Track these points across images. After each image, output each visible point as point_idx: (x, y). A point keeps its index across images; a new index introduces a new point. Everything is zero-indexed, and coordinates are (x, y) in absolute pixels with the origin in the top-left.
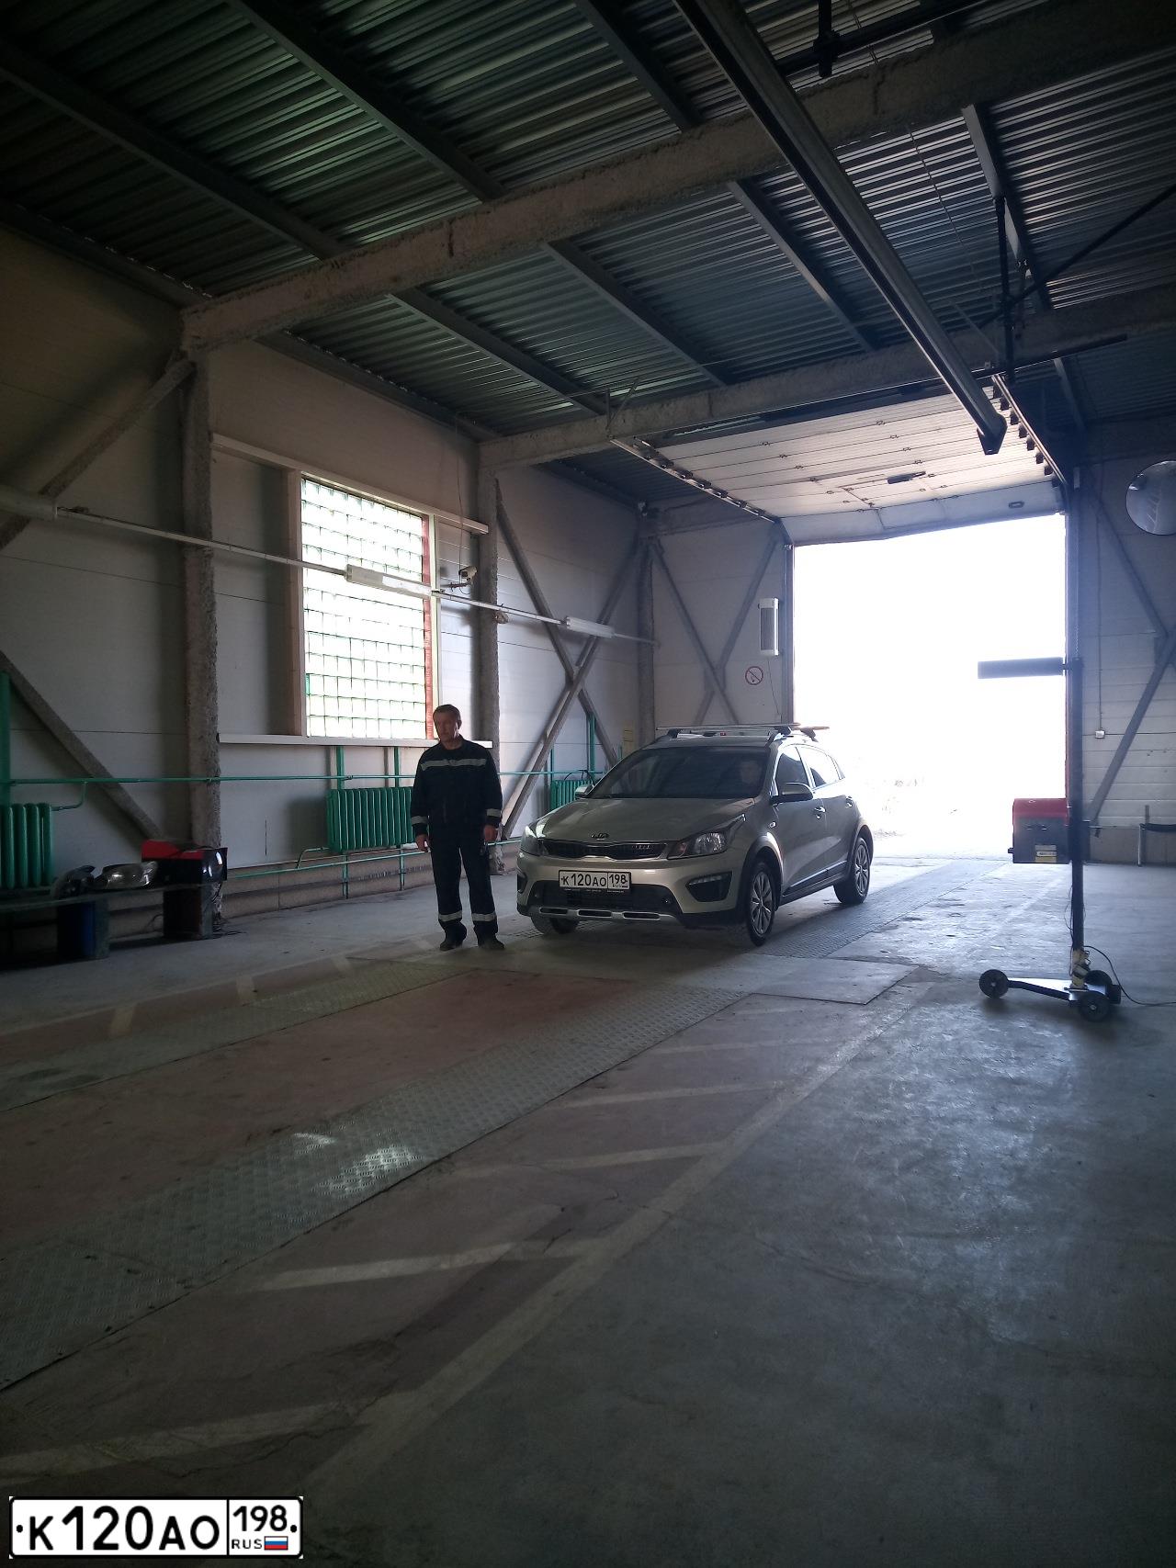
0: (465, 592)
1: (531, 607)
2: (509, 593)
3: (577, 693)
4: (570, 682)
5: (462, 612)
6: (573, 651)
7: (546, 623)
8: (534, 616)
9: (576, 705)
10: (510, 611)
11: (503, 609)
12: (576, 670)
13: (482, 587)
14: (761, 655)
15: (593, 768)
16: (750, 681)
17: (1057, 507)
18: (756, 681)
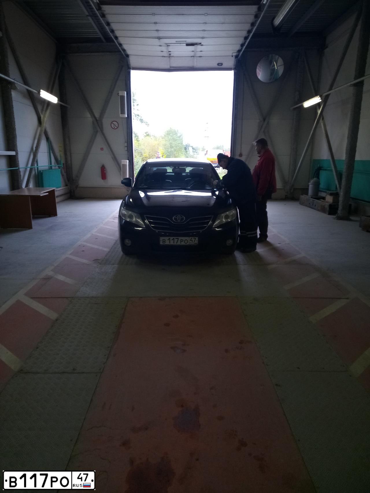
4: (40, 122)
8: (27, 87)
10: (18, 83)
11: (15, 82)
14: (120, 116)
15: (51, 164)
16: (113, 127)
17: (233, 68)
18: (116, 128)
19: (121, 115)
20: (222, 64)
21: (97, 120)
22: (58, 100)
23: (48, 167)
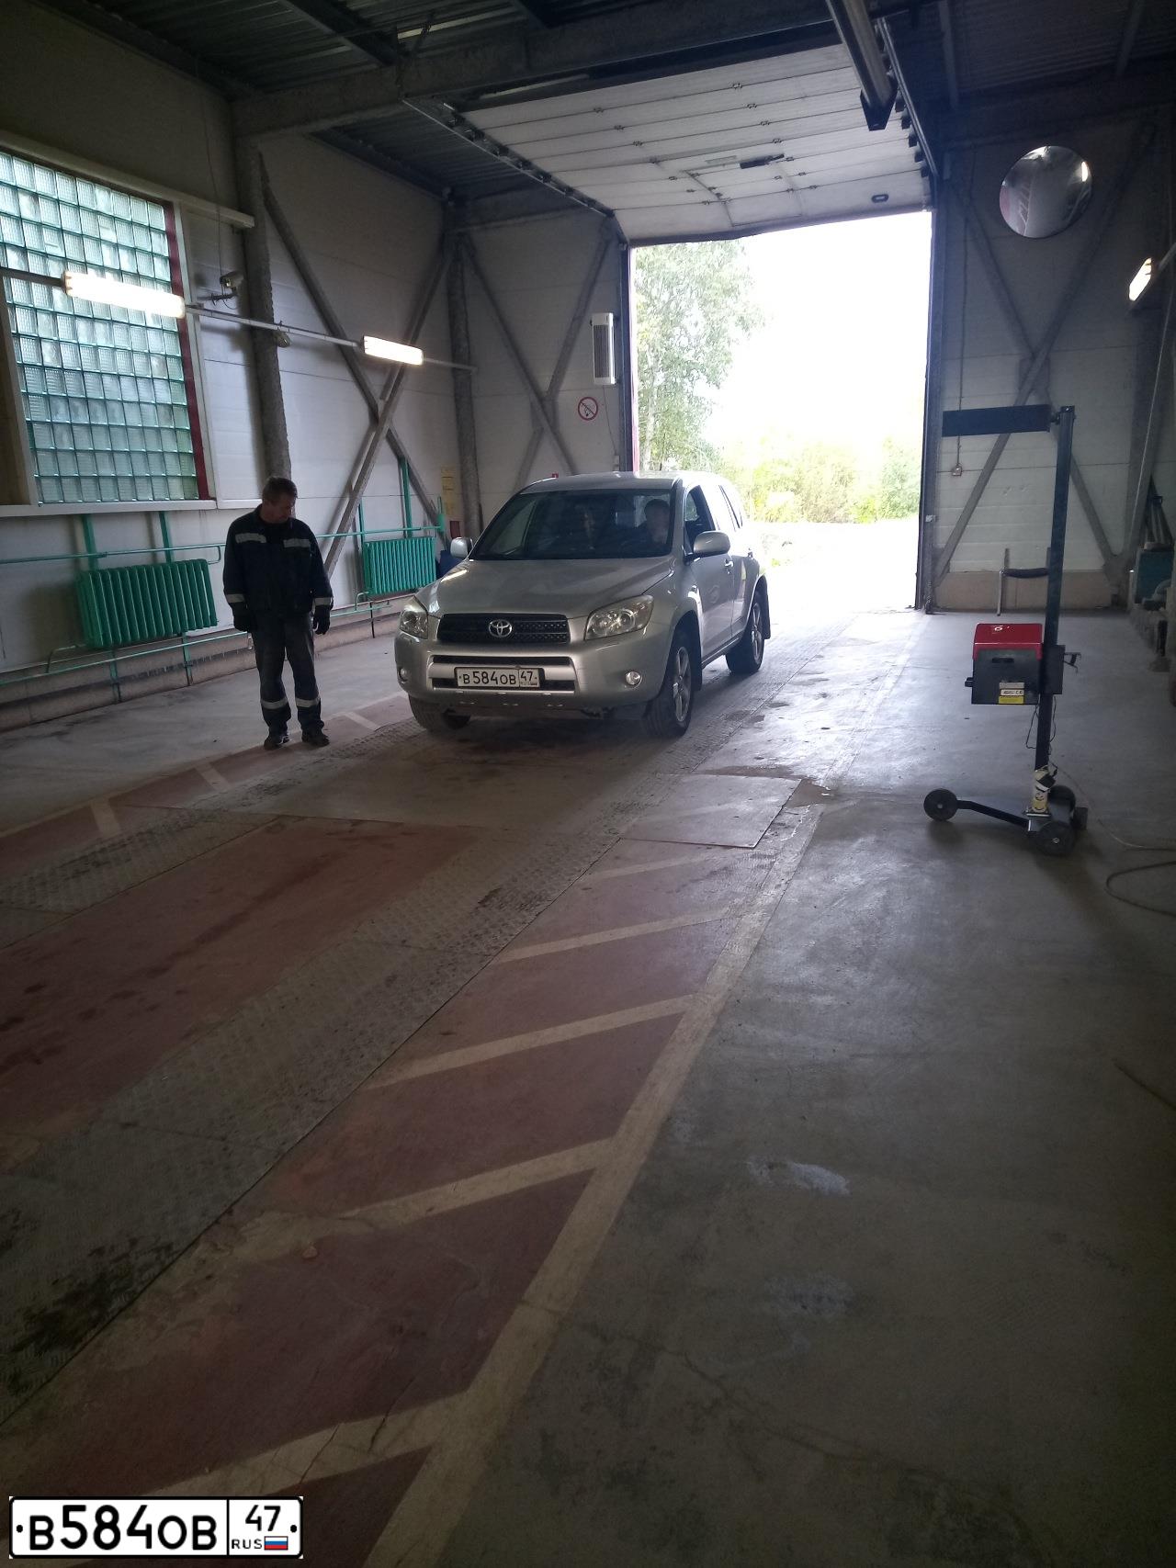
0: (230, 306)
1: (318, 324)
2: (288, 307)
3: (384, 434)
4: (375, 419)
5: (228, 333)
6: (376, 382)
7: (340, 347)
8: (322, 337)
9: (384, 449)
10: (291, 330)
11: (282, 329)
12: (381, 405)
13: (254, 301)
14: (595, 383)
15: (409, 524)
16: (584, 415)
17: (924, 202)
18: (591, 416)
19: (597, 381)
20: (886, 197)
21: (541, 400)
22: (425, 355)
23: (401, 533)
